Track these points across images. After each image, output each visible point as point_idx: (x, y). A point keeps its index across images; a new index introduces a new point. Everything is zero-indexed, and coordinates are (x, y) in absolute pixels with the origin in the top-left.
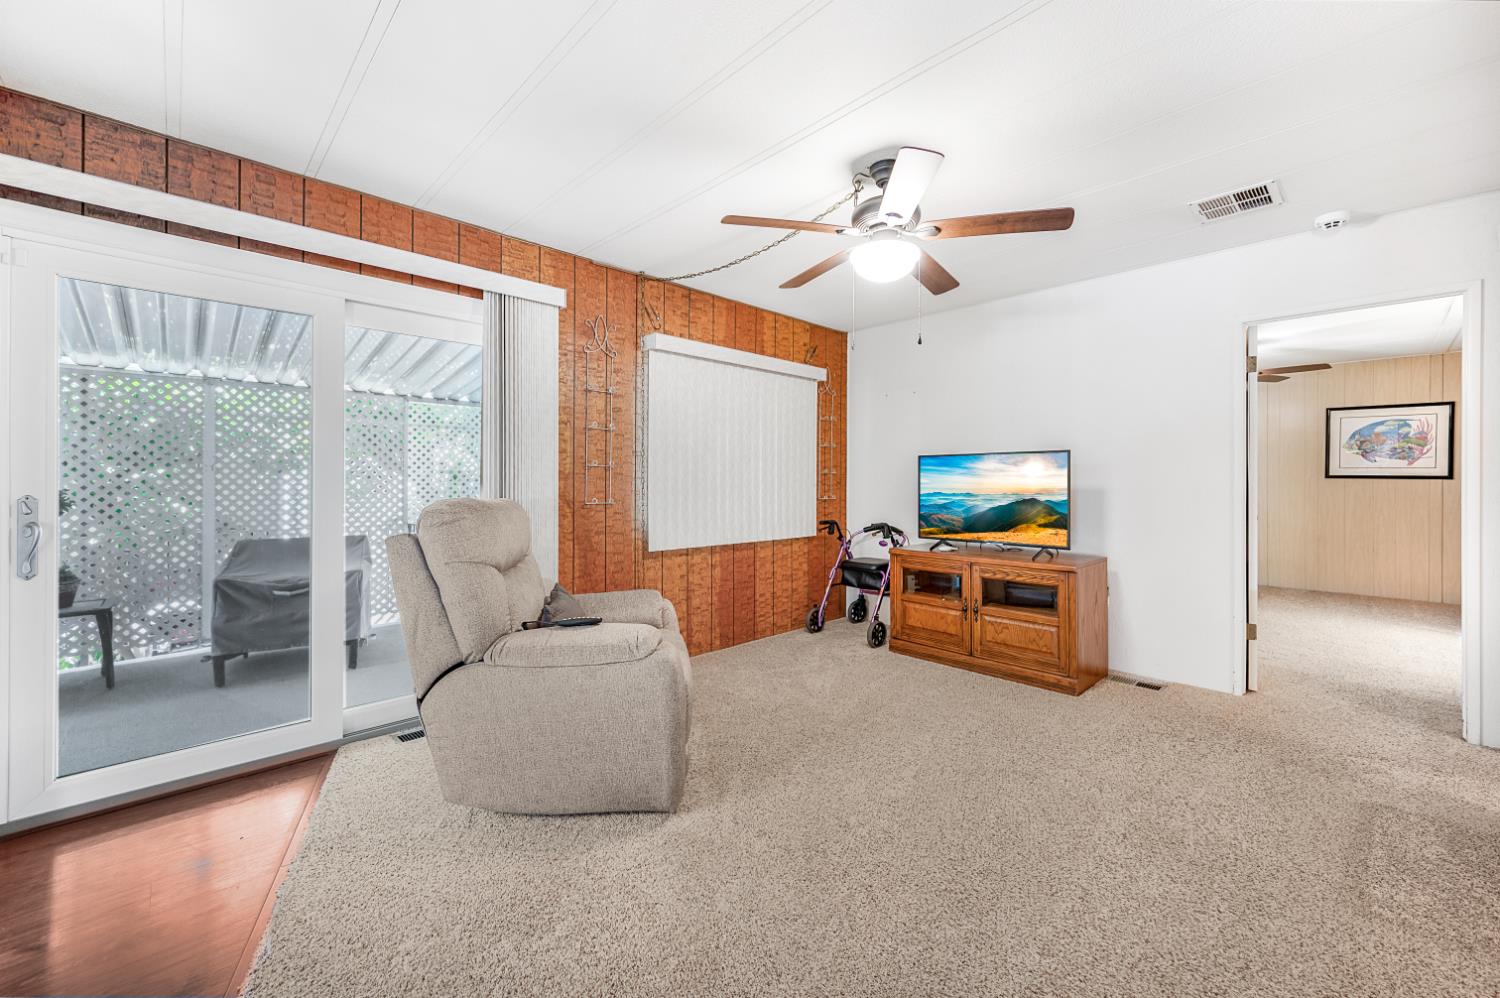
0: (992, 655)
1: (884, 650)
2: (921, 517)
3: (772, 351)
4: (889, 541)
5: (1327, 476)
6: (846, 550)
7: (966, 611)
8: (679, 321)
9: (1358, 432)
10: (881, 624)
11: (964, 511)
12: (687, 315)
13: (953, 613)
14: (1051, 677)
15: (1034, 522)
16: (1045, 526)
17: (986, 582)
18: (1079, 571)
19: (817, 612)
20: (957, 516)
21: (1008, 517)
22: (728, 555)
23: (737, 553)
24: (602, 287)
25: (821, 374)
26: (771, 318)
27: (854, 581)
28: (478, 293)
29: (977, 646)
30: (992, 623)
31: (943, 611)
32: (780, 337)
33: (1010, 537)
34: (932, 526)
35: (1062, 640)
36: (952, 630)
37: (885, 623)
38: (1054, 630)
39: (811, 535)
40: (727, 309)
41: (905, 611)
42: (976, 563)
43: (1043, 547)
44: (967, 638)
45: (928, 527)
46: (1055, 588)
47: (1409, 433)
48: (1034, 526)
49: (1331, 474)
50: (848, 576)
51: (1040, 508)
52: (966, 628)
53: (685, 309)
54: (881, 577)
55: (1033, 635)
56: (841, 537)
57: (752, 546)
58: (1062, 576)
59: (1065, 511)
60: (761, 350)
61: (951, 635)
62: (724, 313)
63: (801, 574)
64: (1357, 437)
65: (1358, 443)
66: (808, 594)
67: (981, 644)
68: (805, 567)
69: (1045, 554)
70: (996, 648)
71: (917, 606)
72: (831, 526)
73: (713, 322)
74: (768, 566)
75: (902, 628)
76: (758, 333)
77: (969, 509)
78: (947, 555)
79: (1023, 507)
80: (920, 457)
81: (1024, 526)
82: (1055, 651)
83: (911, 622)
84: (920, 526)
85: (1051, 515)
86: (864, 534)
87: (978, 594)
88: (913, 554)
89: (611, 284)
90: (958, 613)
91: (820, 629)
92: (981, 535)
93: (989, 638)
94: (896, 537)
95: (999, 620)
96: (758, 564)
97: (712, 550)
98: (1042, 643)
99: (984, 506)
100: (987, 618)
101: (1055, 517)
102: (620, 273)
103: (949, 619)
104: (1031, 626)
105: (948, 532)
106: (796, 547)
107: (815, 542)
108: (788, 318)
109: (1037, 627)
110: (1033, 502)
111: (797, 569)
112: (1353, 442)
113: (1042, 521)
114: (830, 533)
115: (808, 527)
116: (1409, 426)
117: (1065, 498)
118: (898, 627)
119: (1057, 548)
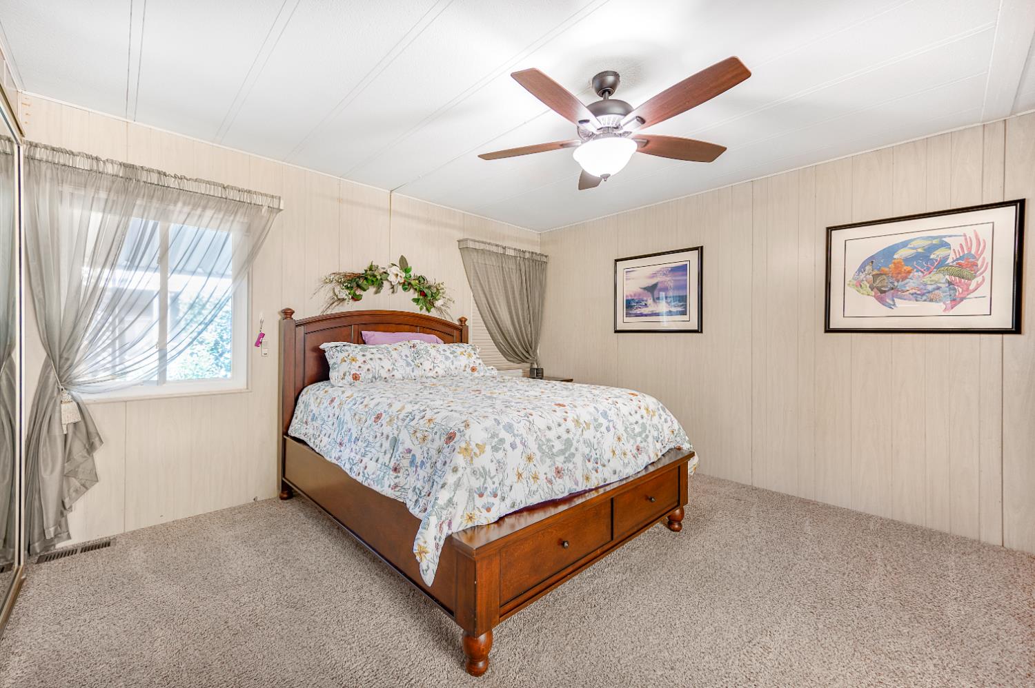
5: (828, 330)
9: (871, 260)
47: (946, 258)
49: (832, 326)
64: (868, 268)
65: (870, 277)
112: (862, 276)
116: (947, 245)
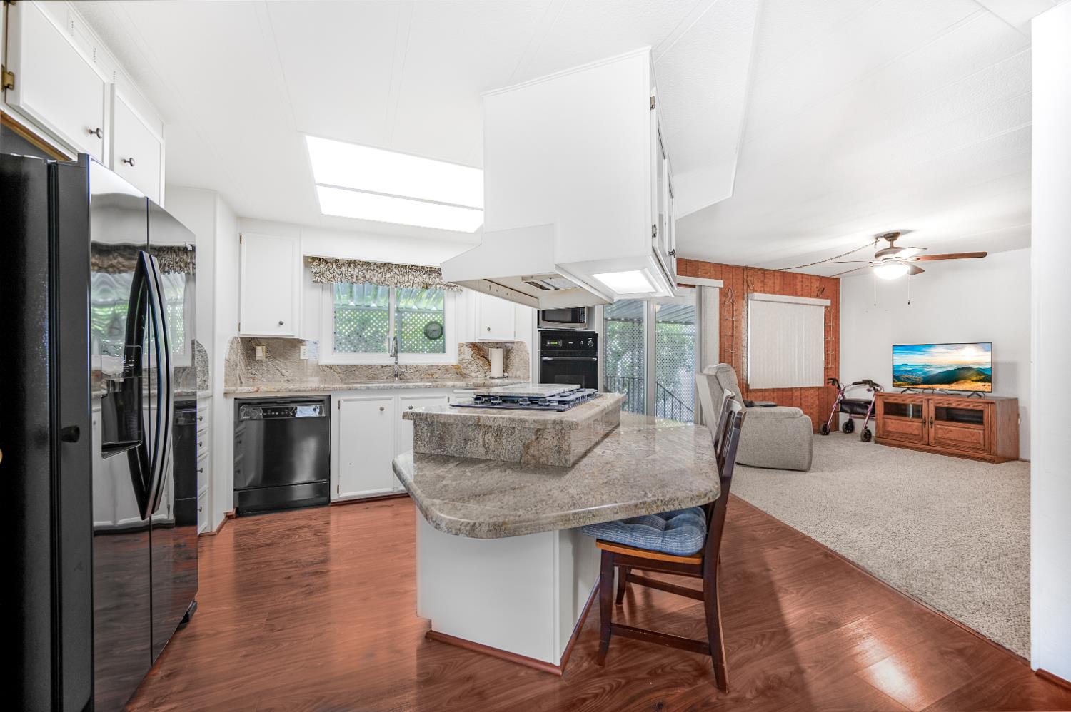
0: (941, 444)
1: (872, 443)
2: (894, 377)
3: (799, 293)
4: (872, 388)
6: (842, 394)
7: (925, 423)
8: (760, 285)
10: (869, 431)
11: (923, 374)
12: (763, 281)
13: (917, 424)
14: (979, 455)
15: (969, 379)
16: (977, 381)
17: (937, 408)
18: (997, 403)
19: (826, 425)
20: (919, 376)
21: (952, 377)
22: (780, 393)
23: (784, 393)
24: (731, 276)
25: (828, 302)
26: (799, 277)
27: (849, 410)
28: (693, 286)
29: (932, 440)
30: (940, 428)
31: (910, 423)
32: (804, 286)
33: (954, 386)
34: (901, 381)
35: (986, 437)
36: (916, 432)
37: (872, 431)
38: (981, 432)
39: (821, 386)
40: (780, 276)
41: (885, 424)
42: (931, 399)
43: (975, 392)
44: (926, 436)
45: (899, 381)
46: (982, 411)
48: (969, 381)
50: (844, 407)
51: (972, 372)
52: (925, 431)
53: (762, 279)
54: (867, 407)
55: (968, 434)
56: (839, 387)
57: (791, 389)
58: (986, 405)
59: (989, 373)
60: (796, 294)
61: (915, 435)
62: (779, 278)
63: (815, 406)
66: (819, 416)
67: (935, 439)
68: (817, 402)
69: (975, 395)
70: (944, 441)
71: (893, 421)
72: (833, 381)
73: (774, 283)
74: (799, 400)
75: (883, 432)
76: (795, 285)
77: (926, 373)
78: (911, 395)
79: (962, 371)
80: (893, 346)
81: (963, 381)
82: (982, 442)
83: (889, 429)
84: (894, 381)
85: (980, 375)
86: (852, 386)
87: (933, 414)
88: (891, 395)
89: (734, 274)
90: (920, 424)
91: (827, 434)
92: (934, 386)
93: (940, 436)
94: (876, 387)
95: (946, 427)
96: (794, 398)
97: (773, 390)
98: (973, 438)
99: (936, 371)
100: (939, 426)
101: (983, 377)
102: (738, 267)
103: (914, 427)
104: (967, 430)
105: (913, 384)
106: (812, 391)
107: (822, 390)
108: (808, 275)
109: (970, 430)
110: (969, 369)
111: (813, 403)
113: (975, 379)
114: (832, 385)
115: (820, 382)
117: (990, 367)
118: (881, 432)
119: (983, 392)
